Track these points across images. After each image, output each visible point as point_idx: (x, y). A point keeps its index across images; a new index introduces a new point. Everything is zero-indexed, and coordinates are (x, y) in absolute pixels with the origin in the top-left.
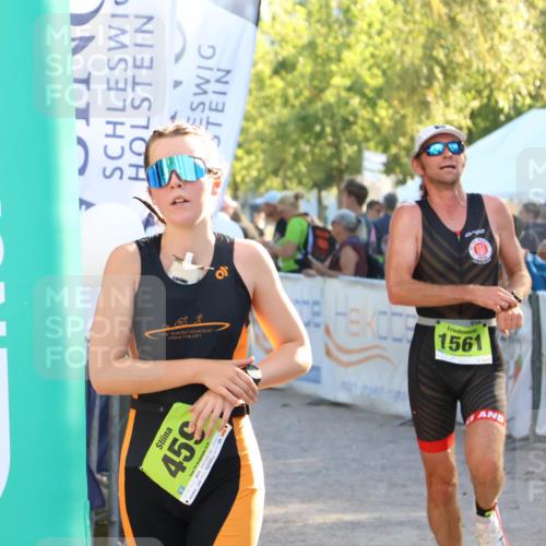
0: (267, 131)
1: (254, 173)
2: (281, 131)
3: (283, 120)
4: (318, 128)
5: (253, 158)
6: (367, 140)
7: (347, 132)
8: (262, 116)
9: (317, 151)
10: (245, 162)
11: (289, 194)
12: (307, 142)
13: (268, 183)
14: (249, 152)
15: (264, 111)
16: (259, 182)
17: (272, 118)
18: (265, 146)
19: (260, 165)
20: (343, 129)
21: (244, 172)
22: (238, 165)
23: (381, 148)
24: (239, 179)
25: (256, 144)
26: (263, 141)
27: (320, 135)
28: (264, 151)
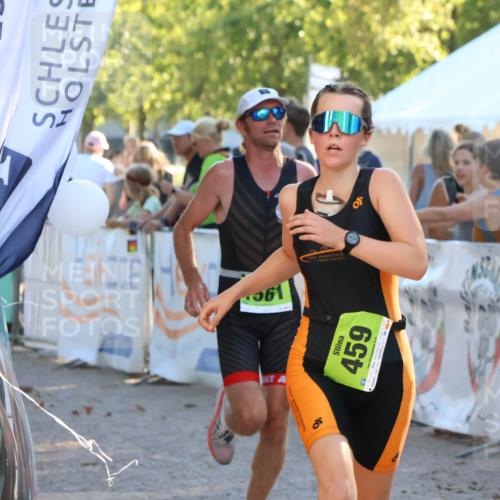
0: (184, 40)
1: (167, 97)
2: (203, 40)
3: (206, 26)
4: (252, 35)
5: (166, 76)
6: (317, 49)
7: (291, 42)
8: (180, 21)
9: (251, 65)
10: (155, 83)
11: (212, 121)
12: (238, 54)
13: (186, 109)
14: (161, 69)
15: (183, 15)
16: (173, 109)
17: (192, 23)
18: (182, 60)
19: (175, 85)
20: (287, 37)
21: (153, 96)
22: (146, 86)
23: (335, 59)
24: (146, 106)
25: (169, 59)
26: (179, 54)
27: (254, 45)
28: (179, 67)
